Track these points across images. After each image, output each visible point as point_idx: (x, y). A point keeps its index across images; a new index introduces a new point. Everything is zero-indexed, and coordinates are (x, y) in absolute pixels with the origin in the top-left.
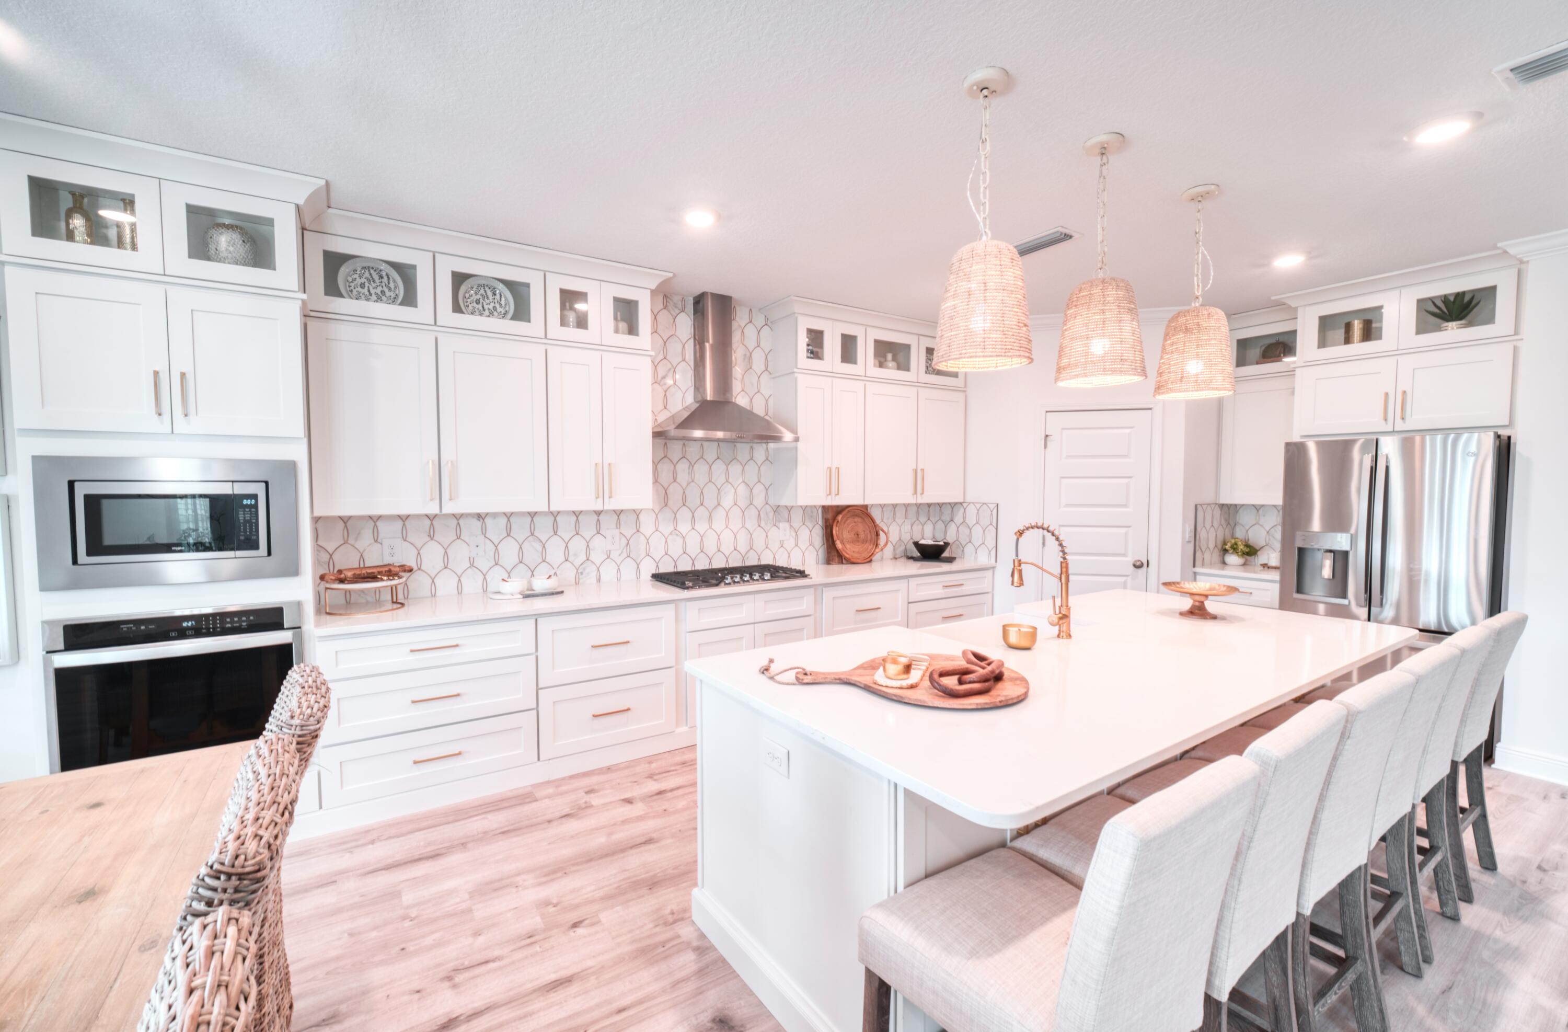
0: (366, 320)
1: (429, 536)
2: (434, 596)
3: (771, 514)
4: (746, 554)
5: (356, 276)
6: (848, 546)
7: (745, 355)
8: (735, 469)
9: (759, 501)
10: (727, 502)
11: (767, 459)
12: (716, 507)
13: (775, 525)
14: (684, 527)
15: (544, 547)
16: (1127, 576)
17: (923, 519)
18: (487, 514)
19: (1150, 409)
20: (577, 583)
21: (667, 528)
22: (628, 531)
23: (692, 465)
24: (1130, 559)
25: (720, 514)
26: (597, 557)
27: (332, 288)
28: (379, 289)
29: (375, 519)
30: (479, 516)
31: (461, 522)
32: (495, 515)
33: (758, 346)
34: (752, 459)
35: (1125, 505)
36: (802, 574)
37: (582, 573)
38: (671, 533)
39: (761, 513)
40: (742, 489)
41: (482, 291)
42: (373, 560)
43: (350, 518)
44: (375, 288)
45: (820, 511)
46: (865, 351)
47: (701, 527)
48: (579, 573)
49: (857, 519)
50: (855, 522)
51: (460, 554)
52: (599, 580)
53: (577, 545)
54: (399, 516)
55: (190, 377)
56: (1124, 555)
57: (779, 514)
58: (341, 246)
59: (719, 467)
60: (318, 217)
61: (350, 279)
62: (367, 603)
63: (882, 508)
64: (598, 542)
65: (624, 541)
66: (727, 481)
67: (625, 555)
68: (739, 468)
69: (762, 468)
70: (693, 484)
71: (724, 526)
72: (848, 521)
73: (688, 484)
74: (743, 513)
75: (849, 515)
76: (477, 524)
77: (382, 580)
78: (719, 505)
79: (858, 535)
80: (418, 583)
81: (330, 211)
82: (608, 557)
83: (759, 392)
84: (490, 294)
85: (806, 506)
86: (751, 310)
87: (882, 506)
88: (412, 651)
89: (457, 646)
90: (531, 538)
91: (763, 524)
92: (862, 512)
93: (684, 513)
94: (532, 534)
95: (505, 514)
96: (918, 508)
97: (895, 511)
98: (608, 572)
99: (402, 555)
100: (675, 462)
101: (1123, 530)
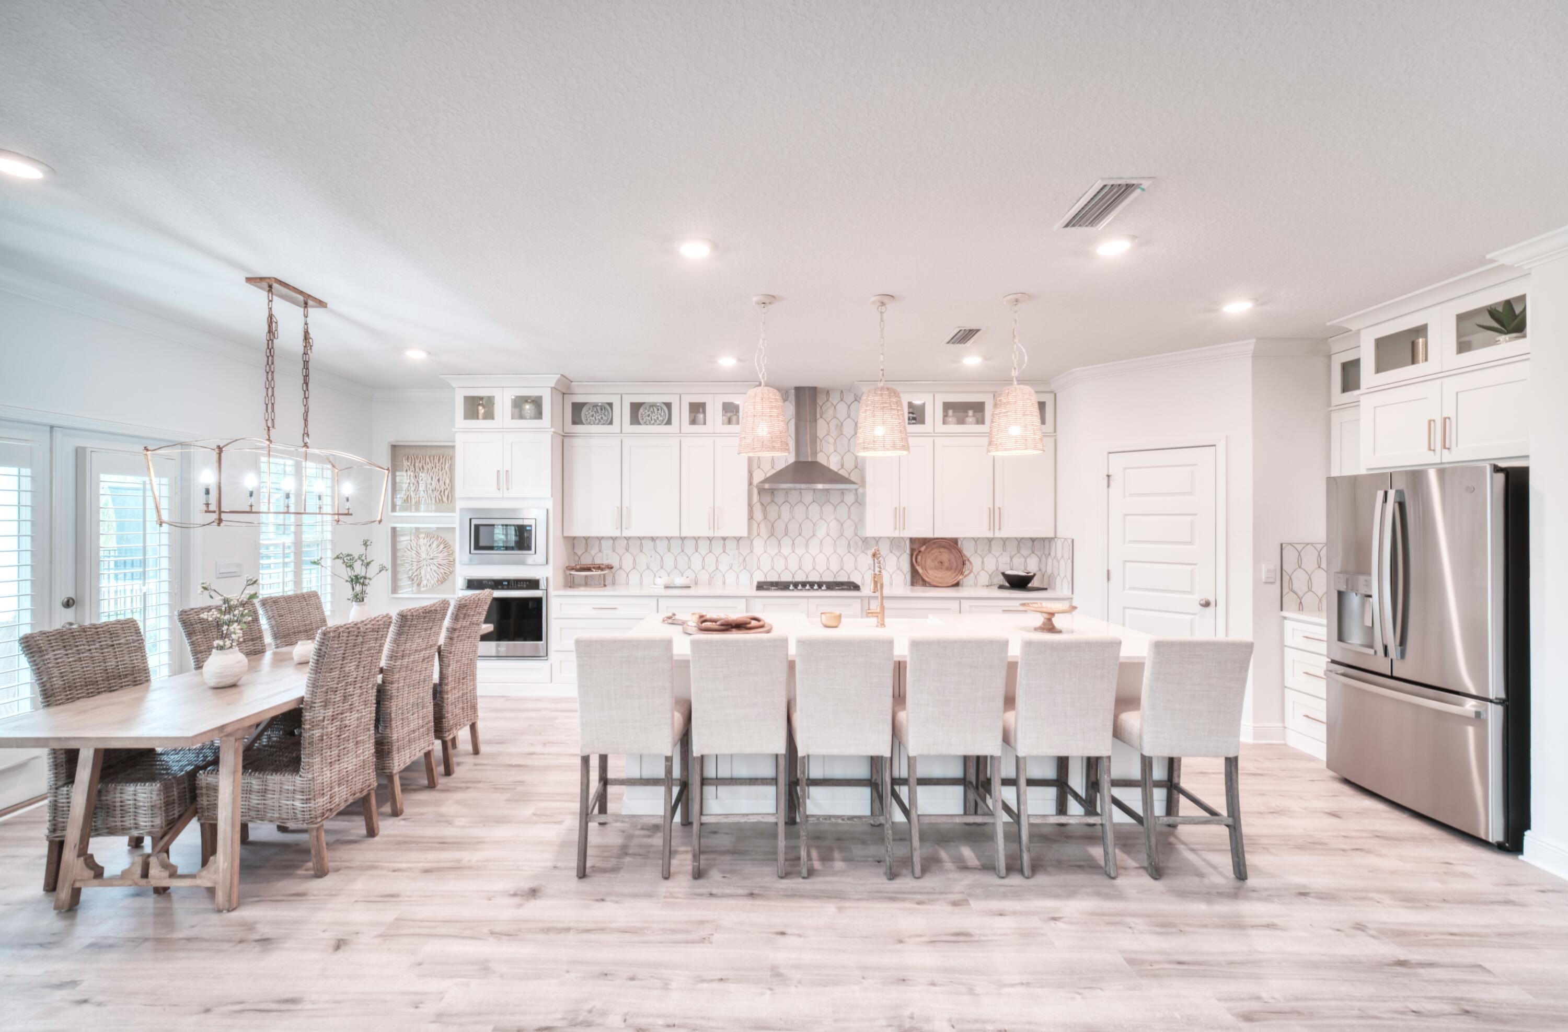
0: (588, 435)
1: (626, 549)
2: (627, 584)
3: (860, 543)
4: (838, 572)
5: (590, 411)
6: (931, 572)
7: (837, 425)
8: (828, 509)
9: (849, 533)
10: (821, 533)
11: (856, 501)
12: (812, 537)
13: (863, 552)
14: (786, 551)
15: (689, 559)
16: (1195, 614)
17: (1025, 552)
18: (657, 538)
19: (1214, 445)
20: (710, 584)
21: (773, 551)
22: (745, 552)
23: (792, 507)
24: (1198, 597)
25: (815, 542)
26: (723, 568)
27: (576, 421)
28: (600, 416)
29: (600, 539)
30: (653, 539)
31: (643, 542)
32: (661, 538)
33: (849, 417)
34: (843, 501)
35: (1191, 542)
36: (856, 587)
37: (713, 578)
38: (776, 554)
39: (851, 542)
40: (834, 524)
41: (652, 409)
42: (598, 561)
43: (589, 537)
44: (598, 416)
45: (908, 542)
46: (934, 413)
47: (800, 551)
48: (711, 578)
49: (942, 550)
50: (940, 552)
51: (642, 560)
52: (724, 583)
53: (710, 559)
54: (611, 538)
55: (510, 472)
56: (1190, 593)
57: (867, 543)
58: (579, 399)
59: (814, 508)
60: (569, 387)
61: (587, 413)
62: (595, 584)
63: (976, 542)
64: (724, 558)
65: (742, 559)
66: (821, 518)
67: (742, 567)
68: (831, 508)
69: (852, 509)
70: (793, 520)
71: (819, 551)
72: (933, 551)
73: (790, 520)
74: (835, 542)
75: (935, 546)
76: (651, 543)
77: (592, 571)
78: (814, 535)
79: (941, 563)
80: (621, 576)
81: (573, 383)
82: (731, 568)
83: (849, 451)
84: (656, 410)
85: (894, 538)
86: (842, 392)
87: (976, 540)
88: (594, 608)
89: (615, 608)
90: (682, 553)
91: (852, 550)
92: (952, 544)
93: (786, 541)
94: (683, 551)
95: (667, 538)
96: (1019, 542)
97: (990, 544)
98: (731, 578)
99: (614, 560)
100: (780, 504)
101: (1190, 568)
